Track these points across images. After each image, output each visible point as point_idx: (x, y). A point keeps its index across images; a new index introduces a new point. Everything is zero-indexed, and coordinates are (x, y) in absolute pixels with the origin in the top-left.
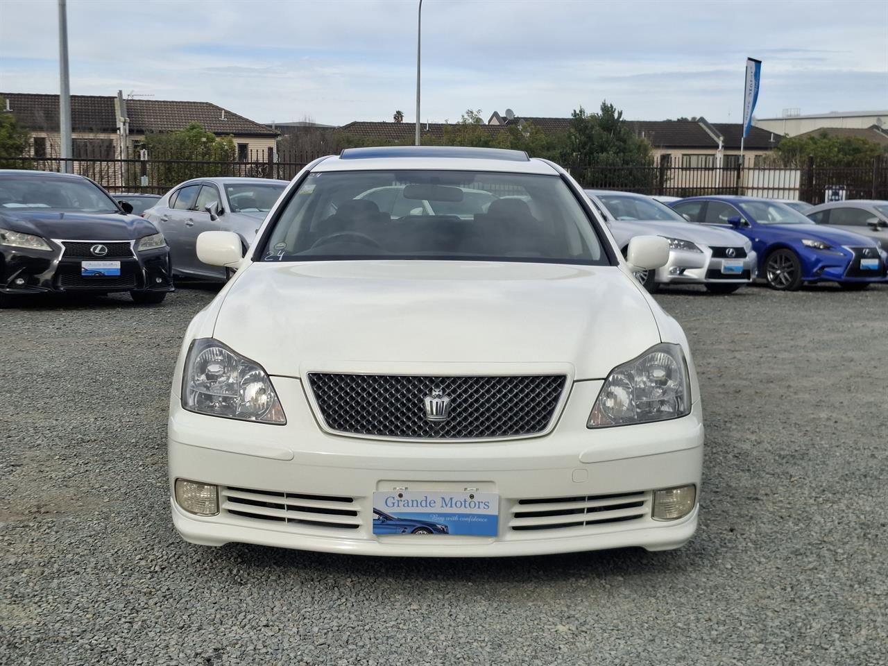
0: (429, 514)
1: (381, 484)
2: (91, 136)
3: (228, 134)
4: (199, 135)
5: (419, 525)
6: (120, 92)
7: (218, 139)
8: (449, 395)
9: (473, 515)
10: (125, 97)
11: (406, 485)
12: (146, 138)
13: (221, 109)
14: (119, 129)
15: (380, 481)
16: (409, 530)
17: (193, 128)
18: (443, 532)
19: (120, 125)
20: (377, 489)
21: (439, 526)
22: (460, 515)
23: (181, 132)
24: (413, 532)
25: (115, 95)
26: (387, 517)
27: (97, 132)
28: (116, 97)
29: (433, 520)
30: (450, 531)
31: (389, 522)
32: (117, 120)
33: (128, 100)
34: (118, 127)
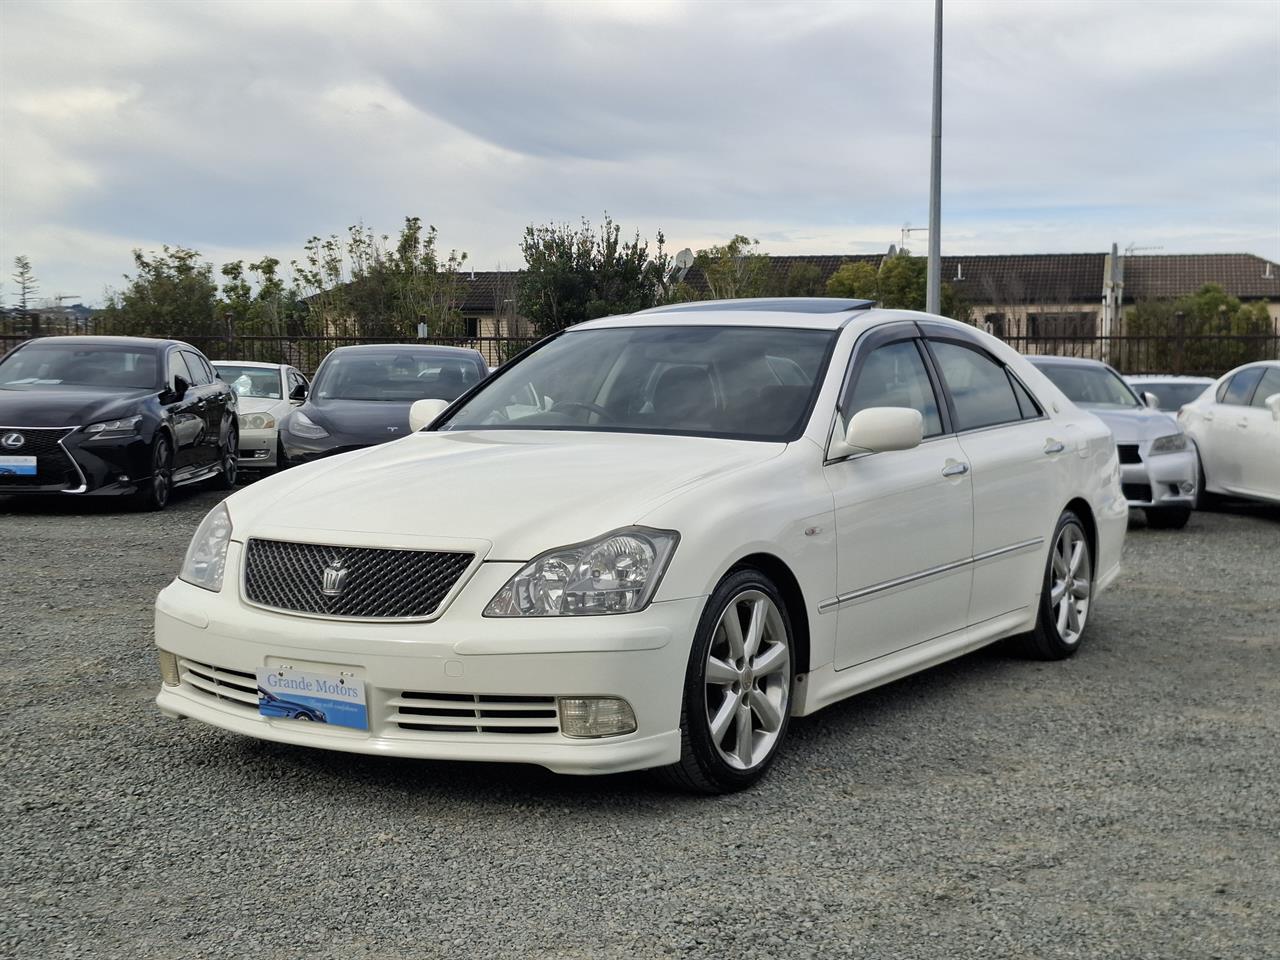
0: (306, 698)
1: (270, 660)
2: (1055, 309)
3: (1260, 298)
4: (1216, 303)
5: (300, 710)
6: (1115, 247)
7: (1245, 307)
8: (348, 567)
9: (346, 704)
10: (1121, 252)
11: (291, 663)
12: (1138, 309)
13: (1263, 262)
14: (1105, 297)
15: (267, 657)
16: (292, 714)
17: (1207, 291)
18: (321, 720)
19: (1107, 292)
20: (266, 665)
21: (318, 713)
22: (336, 703)
23: (1191, 298)
24: (296, 717)
25: (1109, 249)
26: (271, 698)
27: (1065, 304)
28: (1108, 254)
29: (312, 705)
30: (328, 718)
31: (273, 703)
32: (1104, 285)
33: (1126, 257)
34: (1103, 294)
